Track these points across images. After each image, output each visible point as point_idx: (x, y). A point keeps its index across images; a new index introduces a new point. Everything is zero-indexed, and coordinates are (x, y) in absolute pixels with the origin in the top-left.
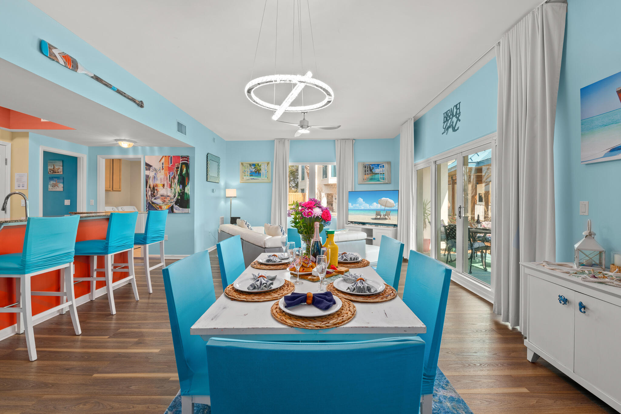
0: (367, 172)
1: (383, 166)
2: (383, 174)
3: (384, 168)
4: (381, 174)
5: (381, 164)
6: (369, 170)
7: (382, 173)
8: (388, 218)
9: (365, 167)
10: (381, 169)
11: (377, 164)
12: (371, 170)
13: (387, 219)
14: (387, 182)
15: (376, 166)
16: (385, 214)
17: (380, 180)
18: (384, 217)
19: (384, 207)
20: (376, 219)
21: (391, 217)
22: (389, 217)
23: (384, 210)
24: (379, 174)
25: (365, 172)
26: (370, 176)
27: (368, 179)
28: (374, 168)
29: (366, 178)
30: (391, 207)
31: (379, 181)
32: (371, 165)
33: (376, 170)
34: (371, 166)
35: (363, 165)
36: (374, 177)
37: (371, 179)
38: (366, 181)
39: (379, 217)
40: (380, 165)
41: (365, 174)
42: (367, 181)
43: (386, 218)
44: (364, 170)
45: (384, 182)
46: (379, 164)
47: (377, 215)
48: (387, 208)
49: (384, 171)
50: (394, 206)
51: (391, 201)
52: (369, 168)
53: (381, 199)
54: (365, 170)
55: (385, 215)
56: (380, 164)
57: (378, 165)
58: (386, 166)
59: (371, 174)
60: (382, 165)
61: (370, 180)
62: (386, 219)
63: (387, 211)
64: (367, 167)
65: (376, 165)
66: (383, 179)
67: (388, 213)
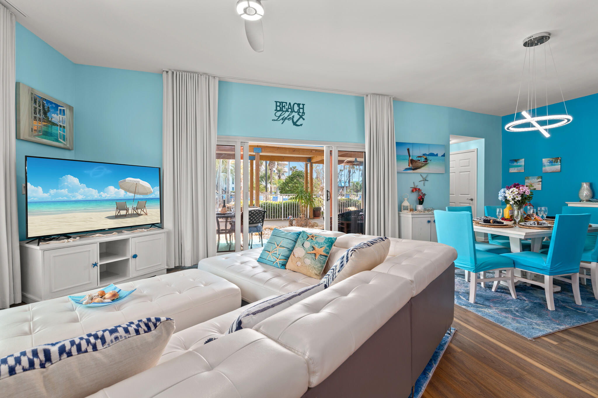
0: (38, 115)
1: (64, 110)
2: (64, 127)
3: (63, 117)
4: (61, 126)
5: (61, 105)
6: (42, 111)
7: (61, 124)
8: (142, 213)
9: (35, 102)
10: (60, 116)
11: (55, 104)
12: (45, 113)
13: (142, 215)
14: (68, 146)
15: (52, 107)
16: (135, 206)
17: (59, 139)
18: (135, 212)
19: (133, 195)
20: (117, 217)
21: (148, 211)
22: (145, 211)
23: (134, 200)
24: (58, 126)
25: (35, 113)
26: (44, 125)
27: (40, 131)
28: (51, 110)
29: (36, 129)
30: (146, 194)
31: (57, 140)
32: (45, 99)
33: (53, 115)
34: (45, 102)
35: (32, 94)
36: (50, 130)
37: (46, 134)
38: (36, 135)
39: (123, 212)
40: (59, 108)
41: (35, 117)
42: (38, 136)
43: (139, 213)
44: (33, 109)
45: (65, 144)
46: (59, 104)
47: (119, 208)
48: (138, 196)
49: (65, 122)
50: (151, 193)
51: (146, 184)
52: (42, 108)
53: (125, 181)
54: (35, 108)
55: (137, 209)
56: (59, 106)
57: (57, 106)
58: (67, 112)
59: (45, 122)
60: (62, 108)
61: (44, 134)
62: (139, 215)
63: (139, 201)
64: (38, 103)
65: (54, 106)
66: (64, 140)
67: (142, 204)
